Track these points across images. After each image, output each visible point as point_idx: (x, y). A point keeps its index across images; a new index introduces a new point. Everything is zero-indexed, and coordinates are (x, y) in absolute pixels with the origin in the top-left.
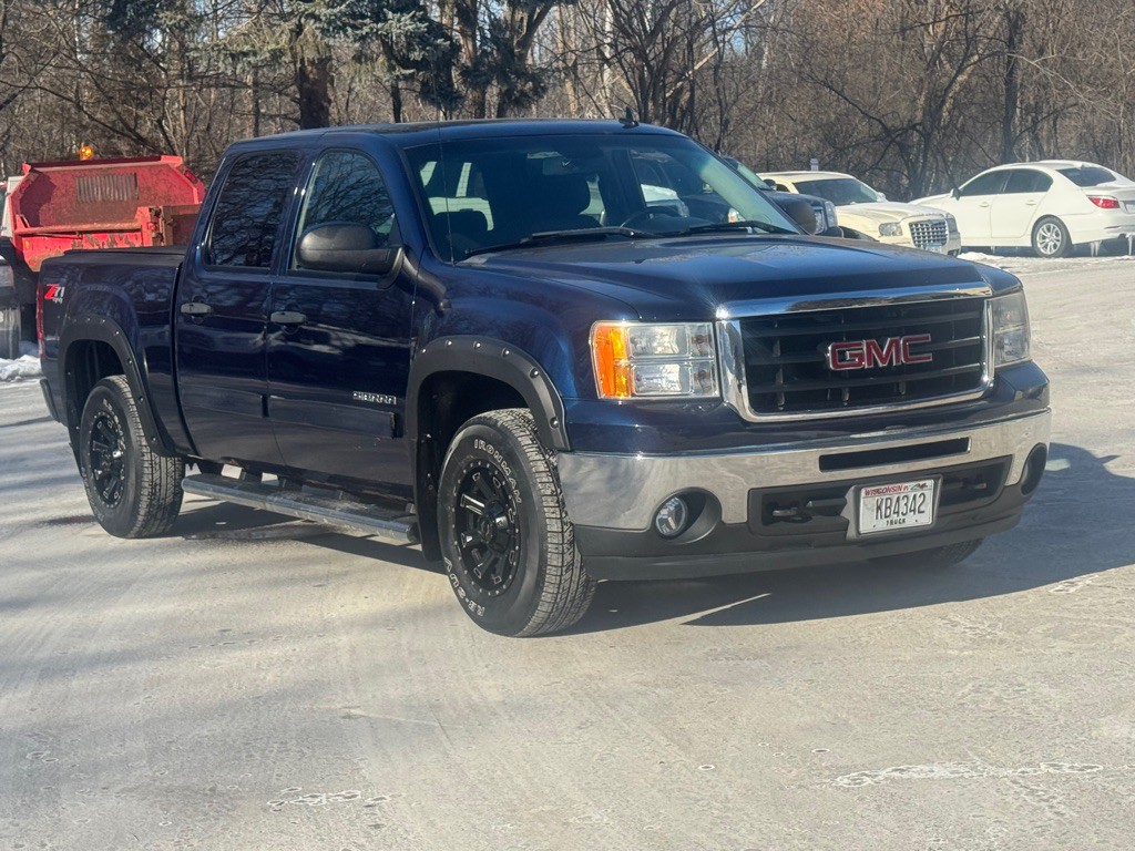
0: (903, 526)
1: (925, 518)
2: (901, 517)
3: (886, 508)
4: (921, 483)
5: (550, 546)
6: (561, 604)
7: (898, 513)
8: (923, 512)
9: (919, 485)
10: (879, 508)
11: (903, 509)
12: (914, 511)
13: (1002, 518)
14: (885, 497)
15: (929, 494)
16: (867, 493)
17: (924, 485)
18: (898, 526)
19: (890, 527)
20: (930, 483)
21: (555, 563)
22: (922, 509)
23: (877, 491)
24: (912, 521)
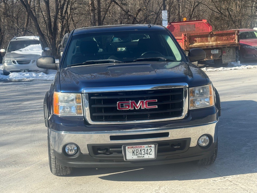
0: (143, 158)
1: (152, 156)
2: (143, 156)
3: (136, 152)
4: (150, 145)
5: (51, 153)
6: (58, 169)
7: (141, 154)
8: (151, 154)
9: (149, 146)
10: (133, 152)
11: (143, 153)
12: (148, 154)
13: (196, 156)
14: (136, 149)
15: (153, 149)
16: (128, 148)
17: (150, 146)
18: (141, 158)
19: (138, 158)
20: (153, 146)
21: (53, 158)
22: (151, 153)
23: (132, 147)
24: (146, 157)
